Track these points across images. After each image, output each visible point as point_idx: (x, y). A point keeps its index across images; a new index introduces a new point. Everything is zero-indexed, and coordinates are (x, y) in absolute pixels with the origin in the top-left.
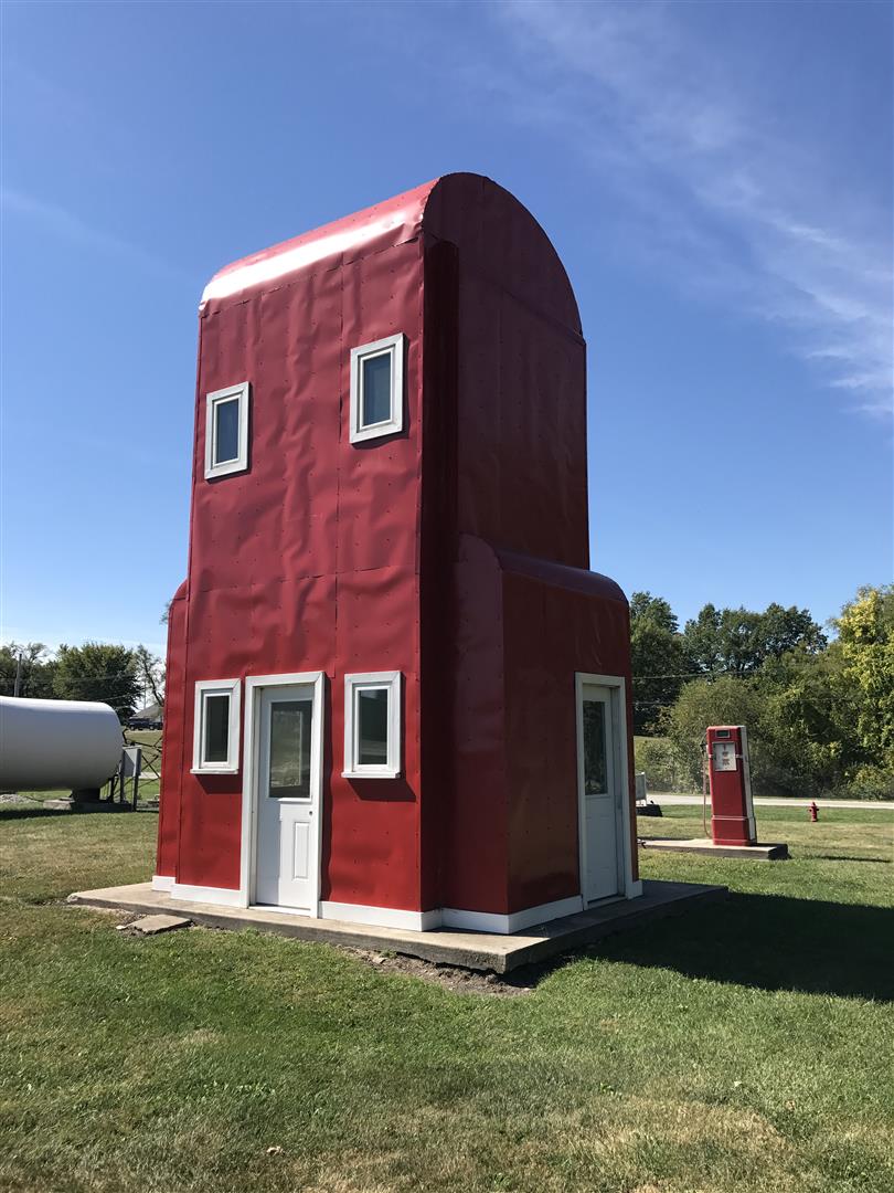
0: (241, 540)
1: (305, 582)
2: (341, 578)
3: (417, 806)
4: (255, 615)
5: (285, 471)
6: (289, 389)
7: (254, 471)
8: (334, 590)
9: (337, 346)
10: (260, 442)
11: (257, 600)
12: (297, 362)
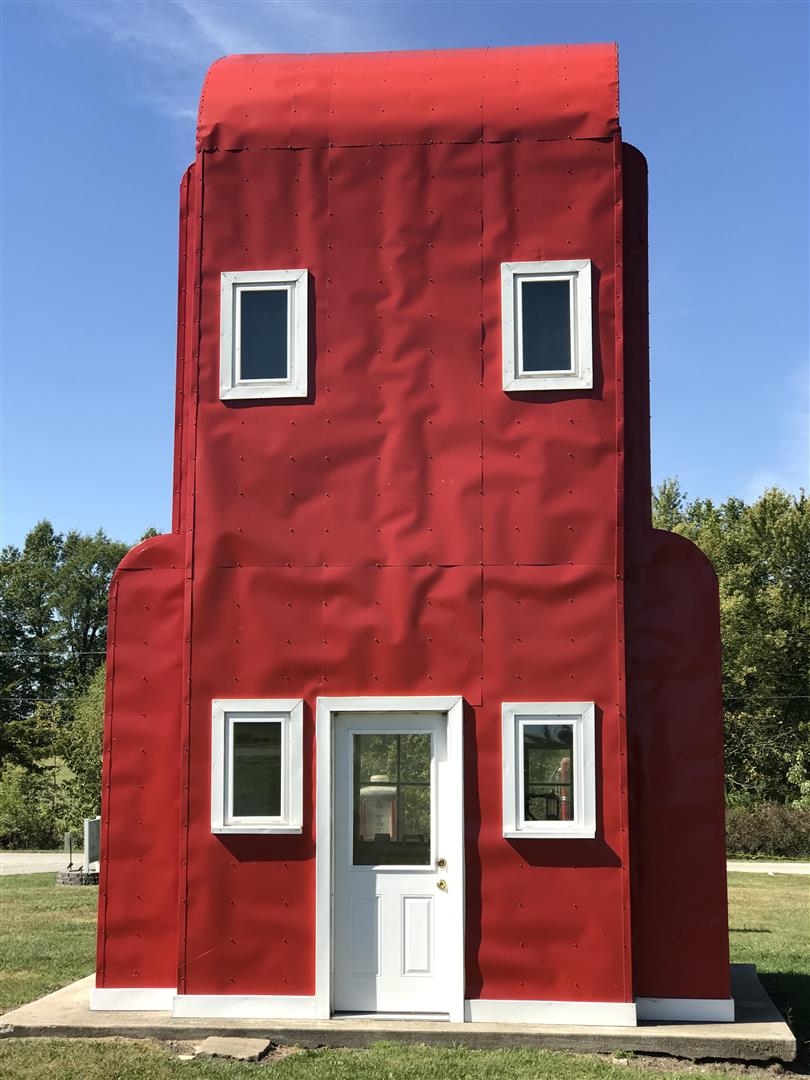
0: (297, 499)
1: (426, 571)
2: (491, 572)
3: (624, 873)
4: (330, 611)
5: (380, 409)
6: (387, 295)
7: (320, 402)
8: (478, 589)
9: (474, 253)
10: (331, 362)
11: (332, 589)
12: (400, 260)
